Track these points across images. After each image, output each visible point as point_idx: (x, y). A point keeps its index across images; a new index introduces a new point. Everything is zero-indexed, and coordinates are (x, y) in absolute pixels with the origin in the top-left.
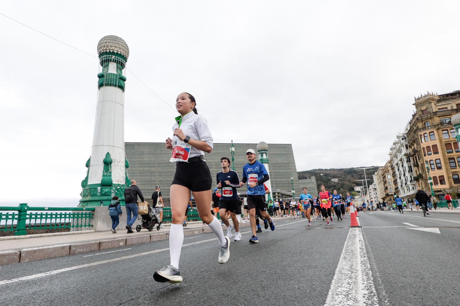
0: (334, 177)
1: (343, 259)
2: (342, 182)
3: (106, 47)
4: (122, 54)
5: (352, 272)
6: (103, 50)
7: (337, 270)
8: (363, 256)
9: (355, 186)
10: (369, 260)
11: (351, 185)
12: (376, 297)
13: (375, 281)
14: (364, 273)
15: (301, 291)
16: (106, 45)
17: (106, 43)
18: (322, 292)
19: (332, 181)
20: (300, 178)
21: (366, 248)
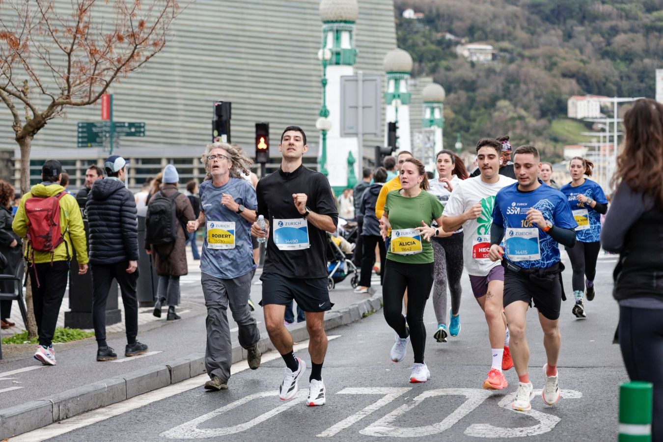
0: (474, 33)
2: (512, 67)
9: (572, 94)
11: (555, 85)
19: (463, 56)
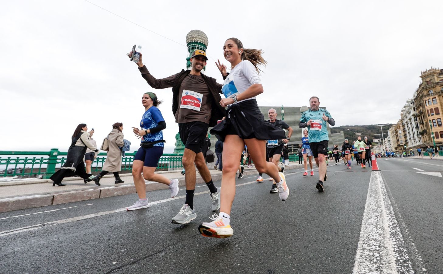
1: (370, 196)
3: (192, 38)
4: (203, 43)
5: (378, 207)
6: (190, 41)
7: (366, 205)
8: (384, 194)
9: (374, 139)
10: (389, 197)
11: (372, 138)
12: (398, 227)
13: (396, 214)
14: (387, 208)
15: (341, 221)
16: (192, 37)
17: (192, 35)
18: (357, 222)
19: (356, 135)
20: (332, 132)
21: (386, 188)
